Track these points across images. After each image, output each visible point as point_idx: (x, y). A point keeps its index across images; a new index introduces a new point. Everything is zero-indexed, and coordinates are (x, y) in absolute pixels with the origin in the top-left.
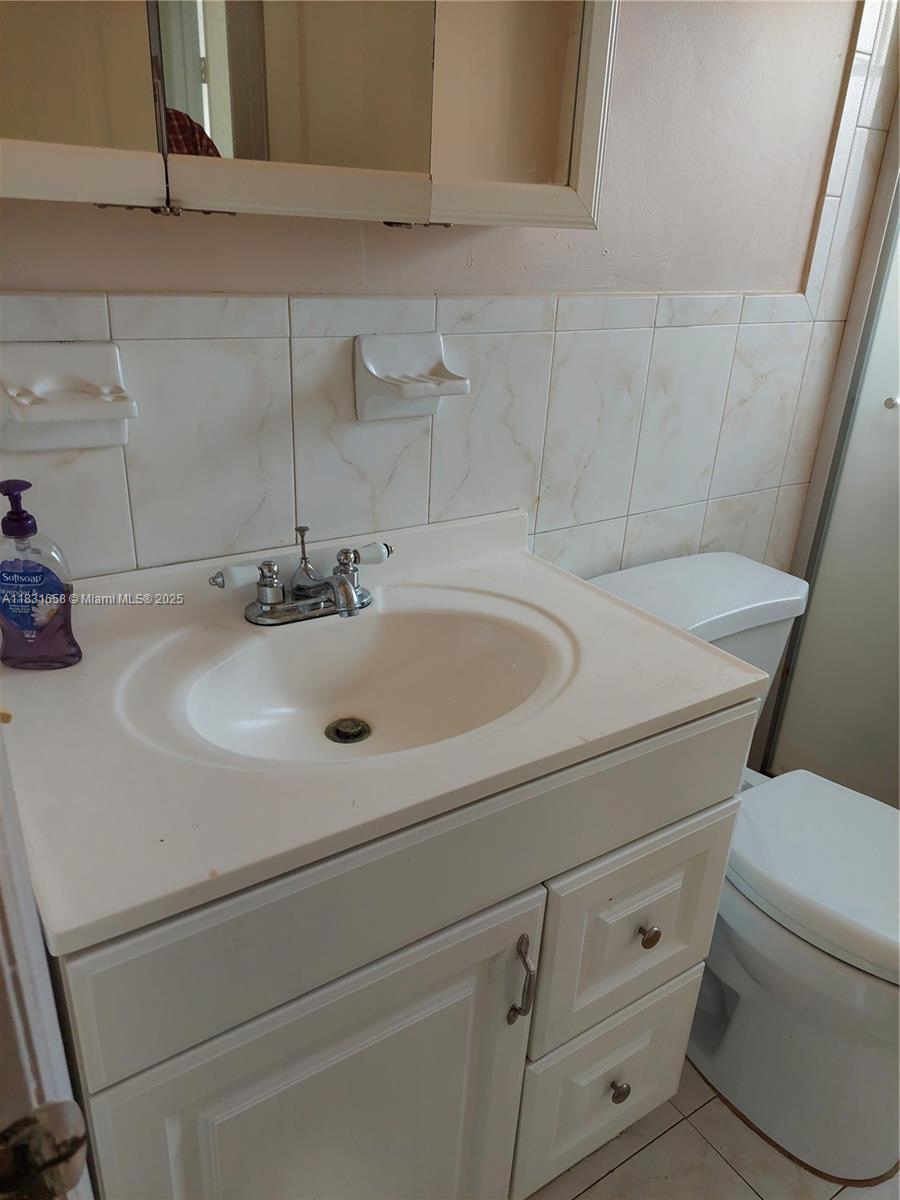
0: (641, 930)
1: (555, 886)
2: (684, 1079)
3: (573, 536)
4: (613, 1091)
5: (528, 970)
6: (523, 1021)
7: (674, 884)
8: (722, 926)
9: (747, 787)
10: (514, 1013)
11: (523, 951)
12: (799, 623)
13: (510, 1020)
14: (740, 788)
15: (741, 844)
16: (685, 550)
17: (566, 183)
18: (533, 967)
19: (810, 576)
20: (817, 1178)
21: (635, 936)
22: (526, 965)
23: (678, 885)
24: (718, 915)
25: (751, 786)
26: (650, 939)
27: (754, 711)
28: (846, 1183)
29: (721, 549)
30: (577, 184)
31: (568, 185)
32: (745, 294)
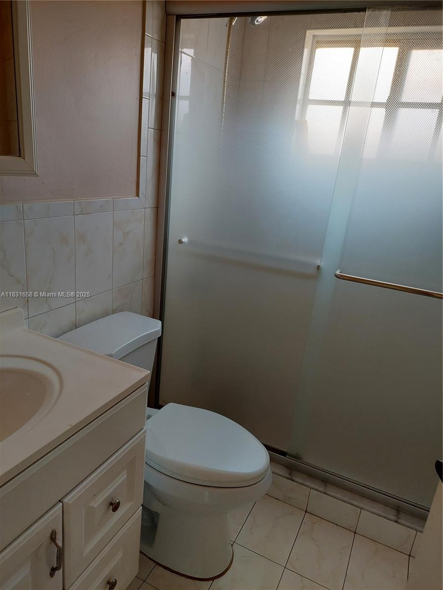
0: (111, 504)
1: (66, 500)
2: (141, 563)
3: (49, 316)
4: (109, 585)
5: (58, 547)
6: (59, 573)
7: (123, 477)
8: (147, 485)
9: (149, 417)
10: (53, 570)
11: (53, 537)
12: (160, 340)
13: (52, 575)
14: (146, 419)
15: (150, 446)
16: (105, 314)
17: (18, 155)
18: (60, 544)
19: (161, 318)
20: (202, 582)
21: (109, 507)
22: (56, 545)
23: (125, 476)
24: (145, 481)
25: (151, 416)
26: (115, 506)
27: (146, 389)
28: (213, 579)
29: (122, 311)
30: (24, 155)
31: (20, 156)
32: (113, 198)
